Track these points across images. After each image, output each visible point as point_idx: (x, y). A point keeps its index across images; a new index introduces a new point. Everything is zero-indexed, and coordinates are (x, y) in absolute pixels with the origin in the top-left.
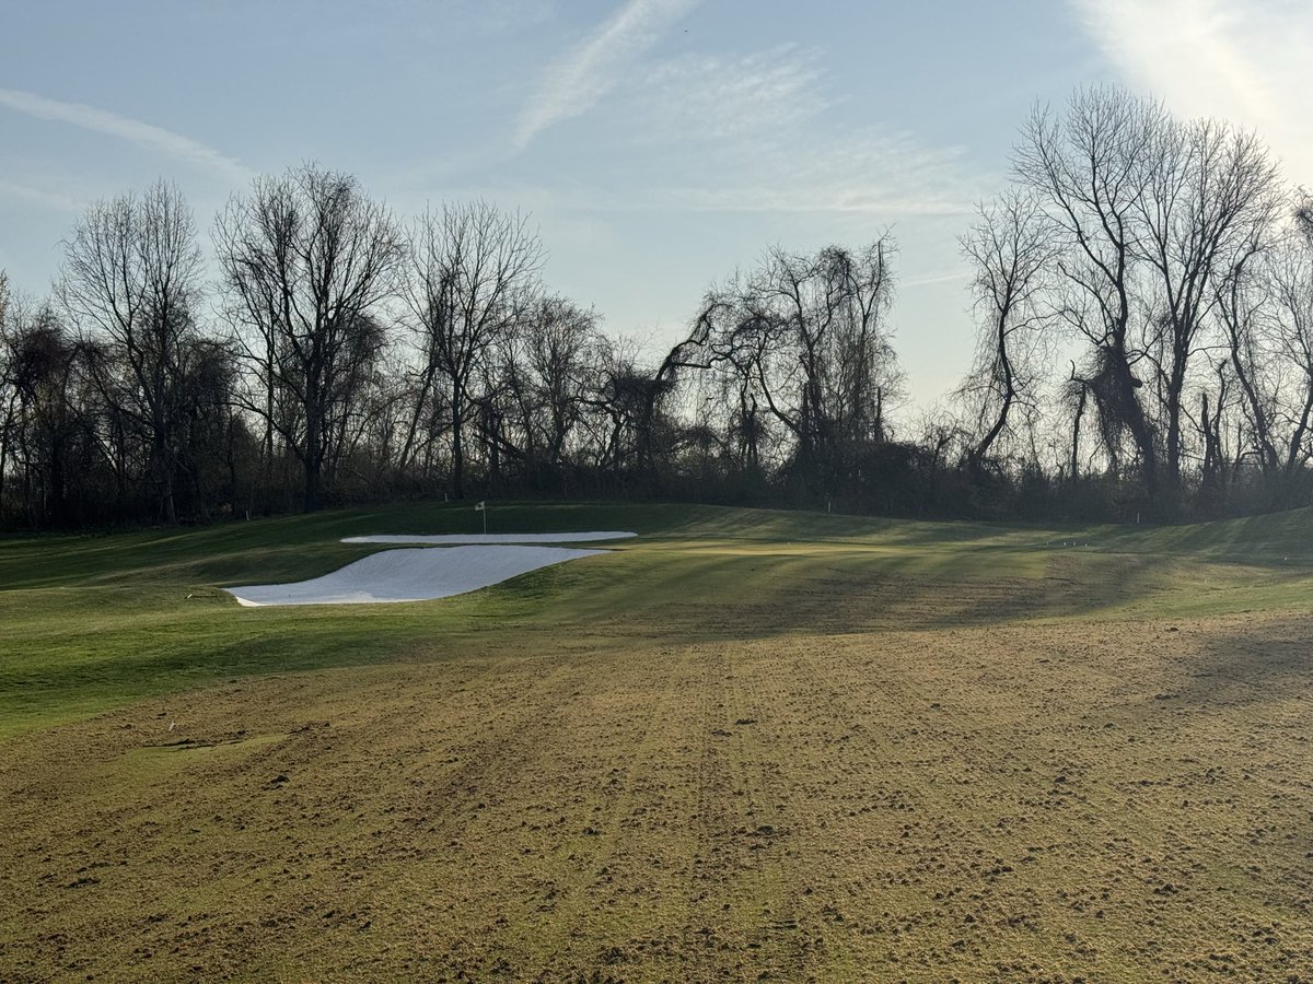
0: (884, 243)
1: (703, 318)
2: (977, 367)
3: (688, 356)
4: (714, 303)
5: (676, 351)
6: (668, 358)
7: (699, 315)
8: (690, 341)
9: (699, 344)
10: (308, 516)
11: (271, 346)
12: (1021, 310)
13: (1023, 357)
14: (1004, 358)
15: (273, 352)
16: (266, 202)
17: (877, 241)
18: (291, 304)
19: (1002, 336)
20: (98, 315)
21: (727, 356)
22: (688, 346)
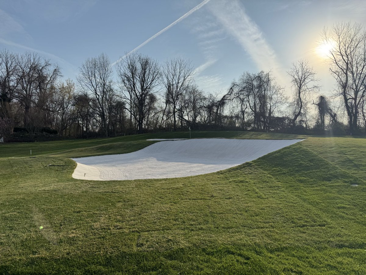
0: (270, 73)
1: (231, 88)
2: (294, 100)
3: (227, 98)
4: (234, 85)
5: (224, 96)
6: (222, 98)
7: (230, 88)
8: (228, 94)
9: (230, 95)
10: (139, 135)
11: (131, 96)
12: (303, 88)
13: (304, 98)
14: (300, 98)
15: (132, 98)
16: (130, 63)
17: (268, 73)
18: (135, 87)
19: (299, 93)
20: (87, 85)
21: (238, 97)
22: (227, 95)
